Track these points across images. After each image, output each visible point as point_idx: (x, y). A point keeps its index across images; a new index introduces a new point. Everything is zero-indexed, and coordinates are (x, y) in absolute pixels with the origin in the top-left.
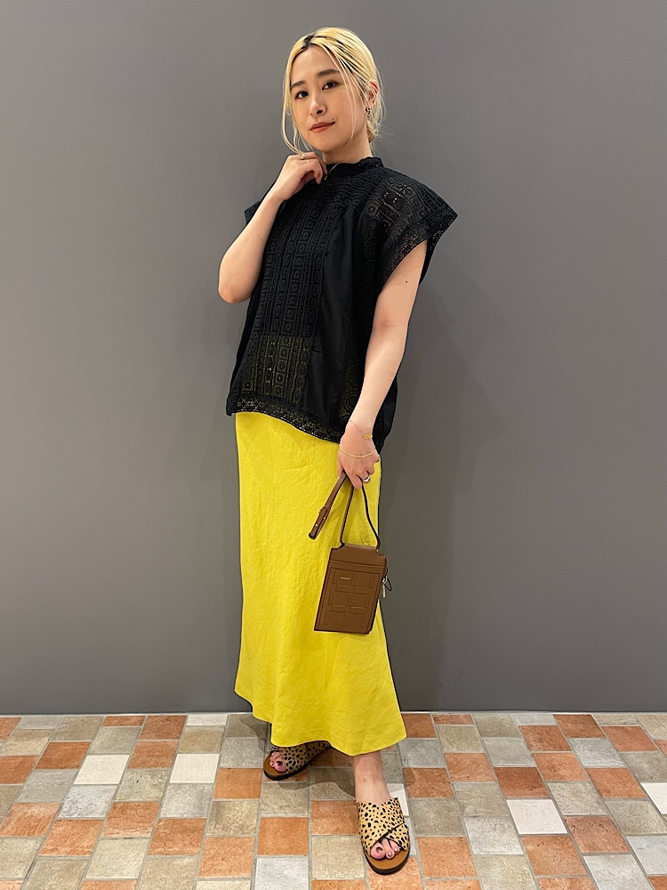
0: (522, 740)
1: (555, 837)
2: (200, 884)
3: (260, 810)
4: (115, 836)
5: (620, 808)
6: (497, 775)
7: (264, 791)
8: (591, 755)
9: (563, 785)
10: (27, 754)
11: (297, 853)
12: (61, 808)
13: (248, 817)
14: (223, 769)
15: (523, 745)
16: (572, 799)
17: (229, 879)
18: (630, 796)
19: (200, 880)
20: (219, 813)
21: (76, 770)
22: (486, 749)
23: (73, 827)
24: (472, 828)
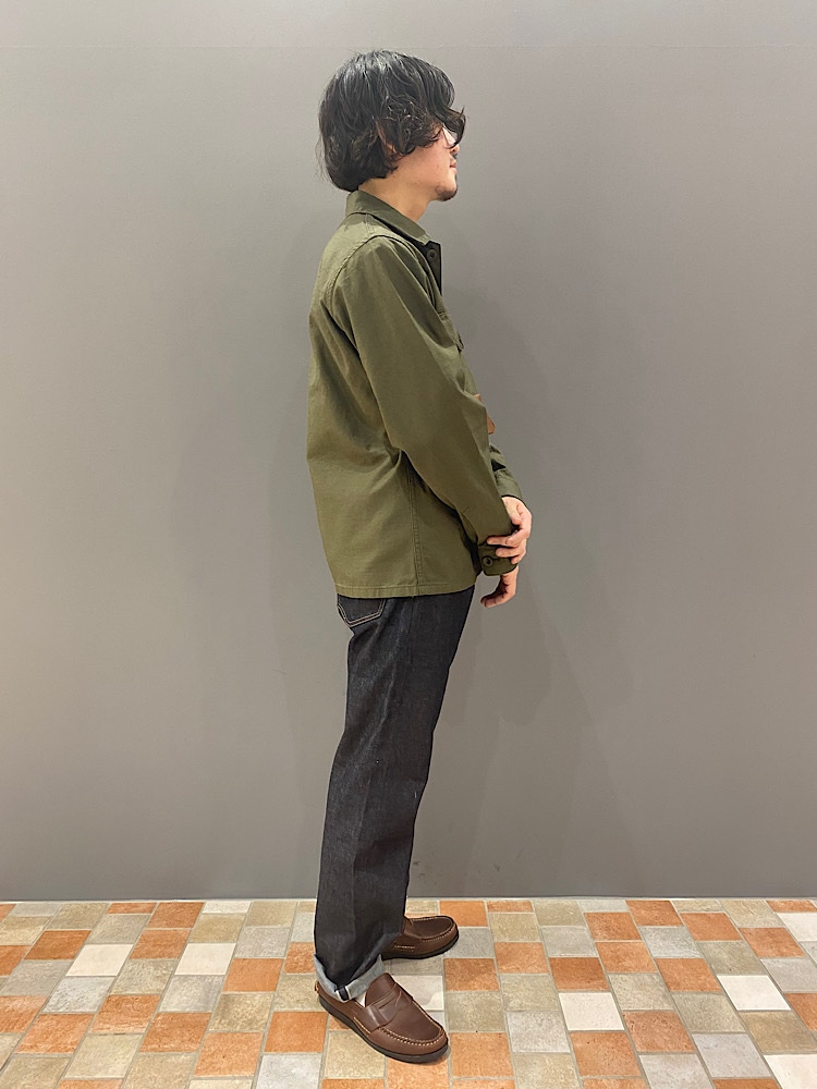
0: (586, 928)
1: (609, 1033)
2: (193, 1083)
3: (273, 1004)
4: (104, 1031)
5: (688, 1001)
6: (552, 966)
7: (281, 983)
8: (662, 944)
9: (625, 977)
10: (19, 943)
11: (309, 1050)
12: (47, 1001)
13: (259, 1012)
14: (238, 959)
15: (587, 933)
16: (635, 992)
17: (228, 1078)
18: (702, 989)
19: (195, 1079)
20: (226, 1006)
21: (70, 961)
22: (542, 938)
23: (58, 1022)
24: (514, 1023)
